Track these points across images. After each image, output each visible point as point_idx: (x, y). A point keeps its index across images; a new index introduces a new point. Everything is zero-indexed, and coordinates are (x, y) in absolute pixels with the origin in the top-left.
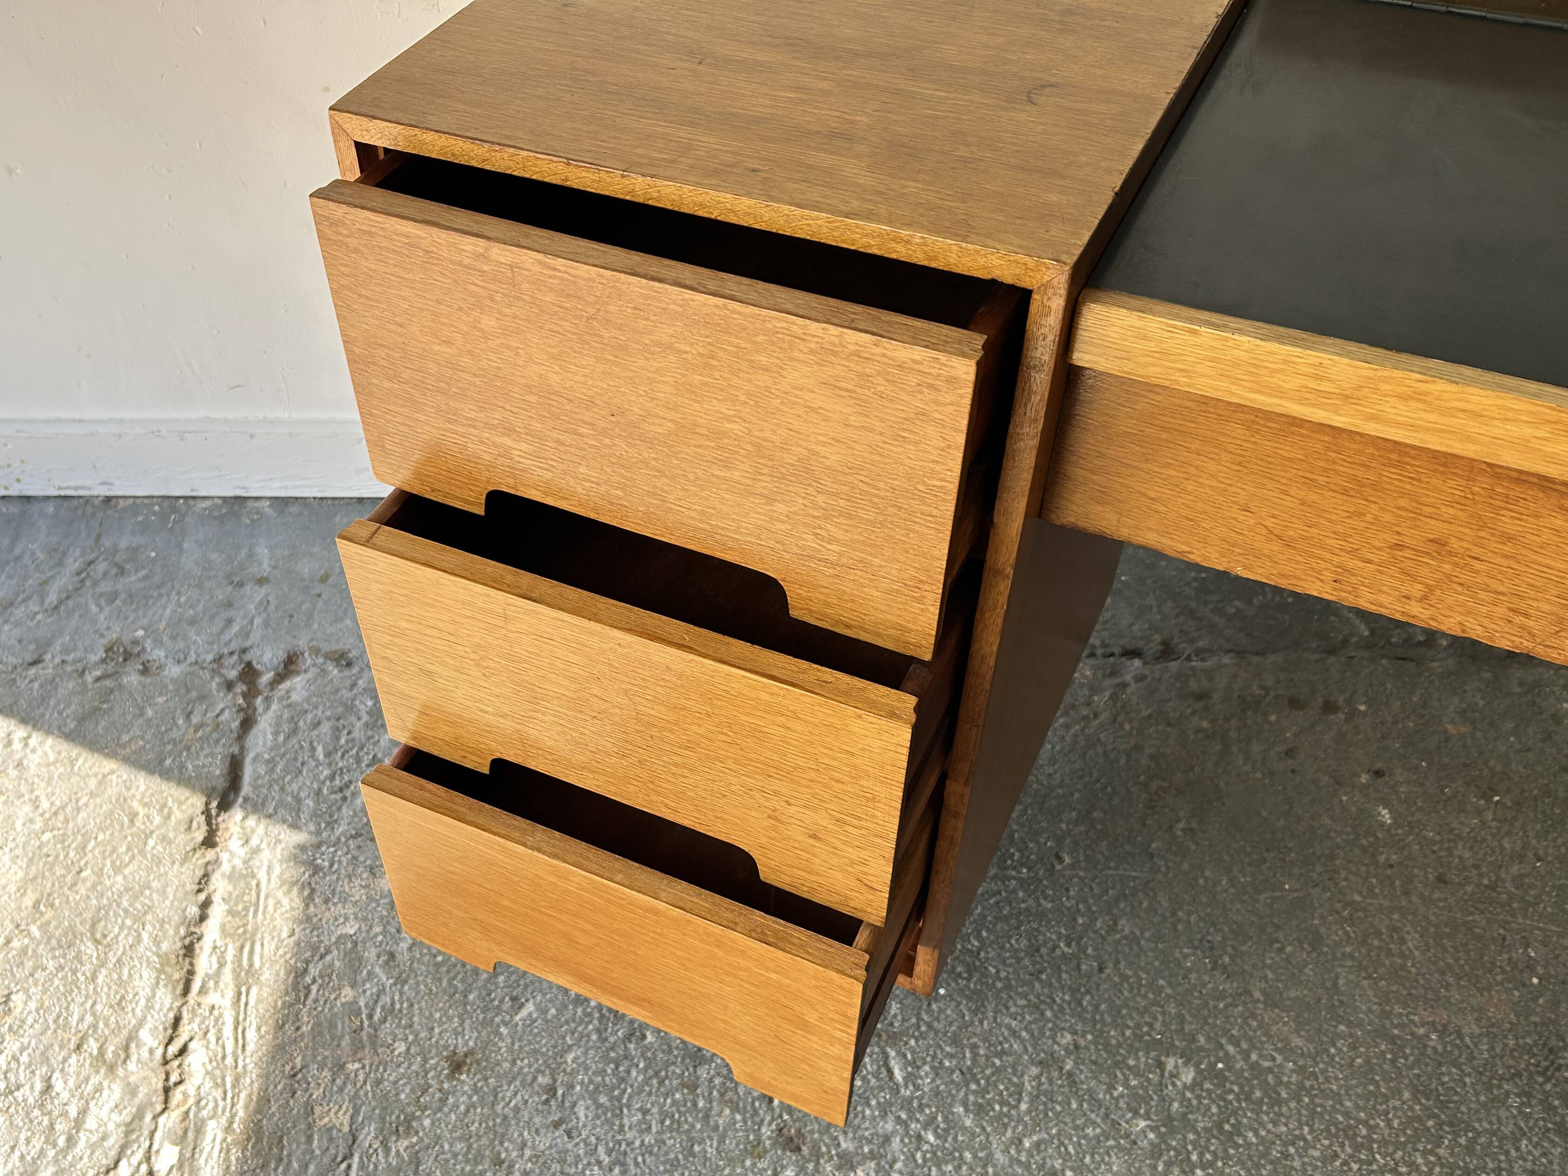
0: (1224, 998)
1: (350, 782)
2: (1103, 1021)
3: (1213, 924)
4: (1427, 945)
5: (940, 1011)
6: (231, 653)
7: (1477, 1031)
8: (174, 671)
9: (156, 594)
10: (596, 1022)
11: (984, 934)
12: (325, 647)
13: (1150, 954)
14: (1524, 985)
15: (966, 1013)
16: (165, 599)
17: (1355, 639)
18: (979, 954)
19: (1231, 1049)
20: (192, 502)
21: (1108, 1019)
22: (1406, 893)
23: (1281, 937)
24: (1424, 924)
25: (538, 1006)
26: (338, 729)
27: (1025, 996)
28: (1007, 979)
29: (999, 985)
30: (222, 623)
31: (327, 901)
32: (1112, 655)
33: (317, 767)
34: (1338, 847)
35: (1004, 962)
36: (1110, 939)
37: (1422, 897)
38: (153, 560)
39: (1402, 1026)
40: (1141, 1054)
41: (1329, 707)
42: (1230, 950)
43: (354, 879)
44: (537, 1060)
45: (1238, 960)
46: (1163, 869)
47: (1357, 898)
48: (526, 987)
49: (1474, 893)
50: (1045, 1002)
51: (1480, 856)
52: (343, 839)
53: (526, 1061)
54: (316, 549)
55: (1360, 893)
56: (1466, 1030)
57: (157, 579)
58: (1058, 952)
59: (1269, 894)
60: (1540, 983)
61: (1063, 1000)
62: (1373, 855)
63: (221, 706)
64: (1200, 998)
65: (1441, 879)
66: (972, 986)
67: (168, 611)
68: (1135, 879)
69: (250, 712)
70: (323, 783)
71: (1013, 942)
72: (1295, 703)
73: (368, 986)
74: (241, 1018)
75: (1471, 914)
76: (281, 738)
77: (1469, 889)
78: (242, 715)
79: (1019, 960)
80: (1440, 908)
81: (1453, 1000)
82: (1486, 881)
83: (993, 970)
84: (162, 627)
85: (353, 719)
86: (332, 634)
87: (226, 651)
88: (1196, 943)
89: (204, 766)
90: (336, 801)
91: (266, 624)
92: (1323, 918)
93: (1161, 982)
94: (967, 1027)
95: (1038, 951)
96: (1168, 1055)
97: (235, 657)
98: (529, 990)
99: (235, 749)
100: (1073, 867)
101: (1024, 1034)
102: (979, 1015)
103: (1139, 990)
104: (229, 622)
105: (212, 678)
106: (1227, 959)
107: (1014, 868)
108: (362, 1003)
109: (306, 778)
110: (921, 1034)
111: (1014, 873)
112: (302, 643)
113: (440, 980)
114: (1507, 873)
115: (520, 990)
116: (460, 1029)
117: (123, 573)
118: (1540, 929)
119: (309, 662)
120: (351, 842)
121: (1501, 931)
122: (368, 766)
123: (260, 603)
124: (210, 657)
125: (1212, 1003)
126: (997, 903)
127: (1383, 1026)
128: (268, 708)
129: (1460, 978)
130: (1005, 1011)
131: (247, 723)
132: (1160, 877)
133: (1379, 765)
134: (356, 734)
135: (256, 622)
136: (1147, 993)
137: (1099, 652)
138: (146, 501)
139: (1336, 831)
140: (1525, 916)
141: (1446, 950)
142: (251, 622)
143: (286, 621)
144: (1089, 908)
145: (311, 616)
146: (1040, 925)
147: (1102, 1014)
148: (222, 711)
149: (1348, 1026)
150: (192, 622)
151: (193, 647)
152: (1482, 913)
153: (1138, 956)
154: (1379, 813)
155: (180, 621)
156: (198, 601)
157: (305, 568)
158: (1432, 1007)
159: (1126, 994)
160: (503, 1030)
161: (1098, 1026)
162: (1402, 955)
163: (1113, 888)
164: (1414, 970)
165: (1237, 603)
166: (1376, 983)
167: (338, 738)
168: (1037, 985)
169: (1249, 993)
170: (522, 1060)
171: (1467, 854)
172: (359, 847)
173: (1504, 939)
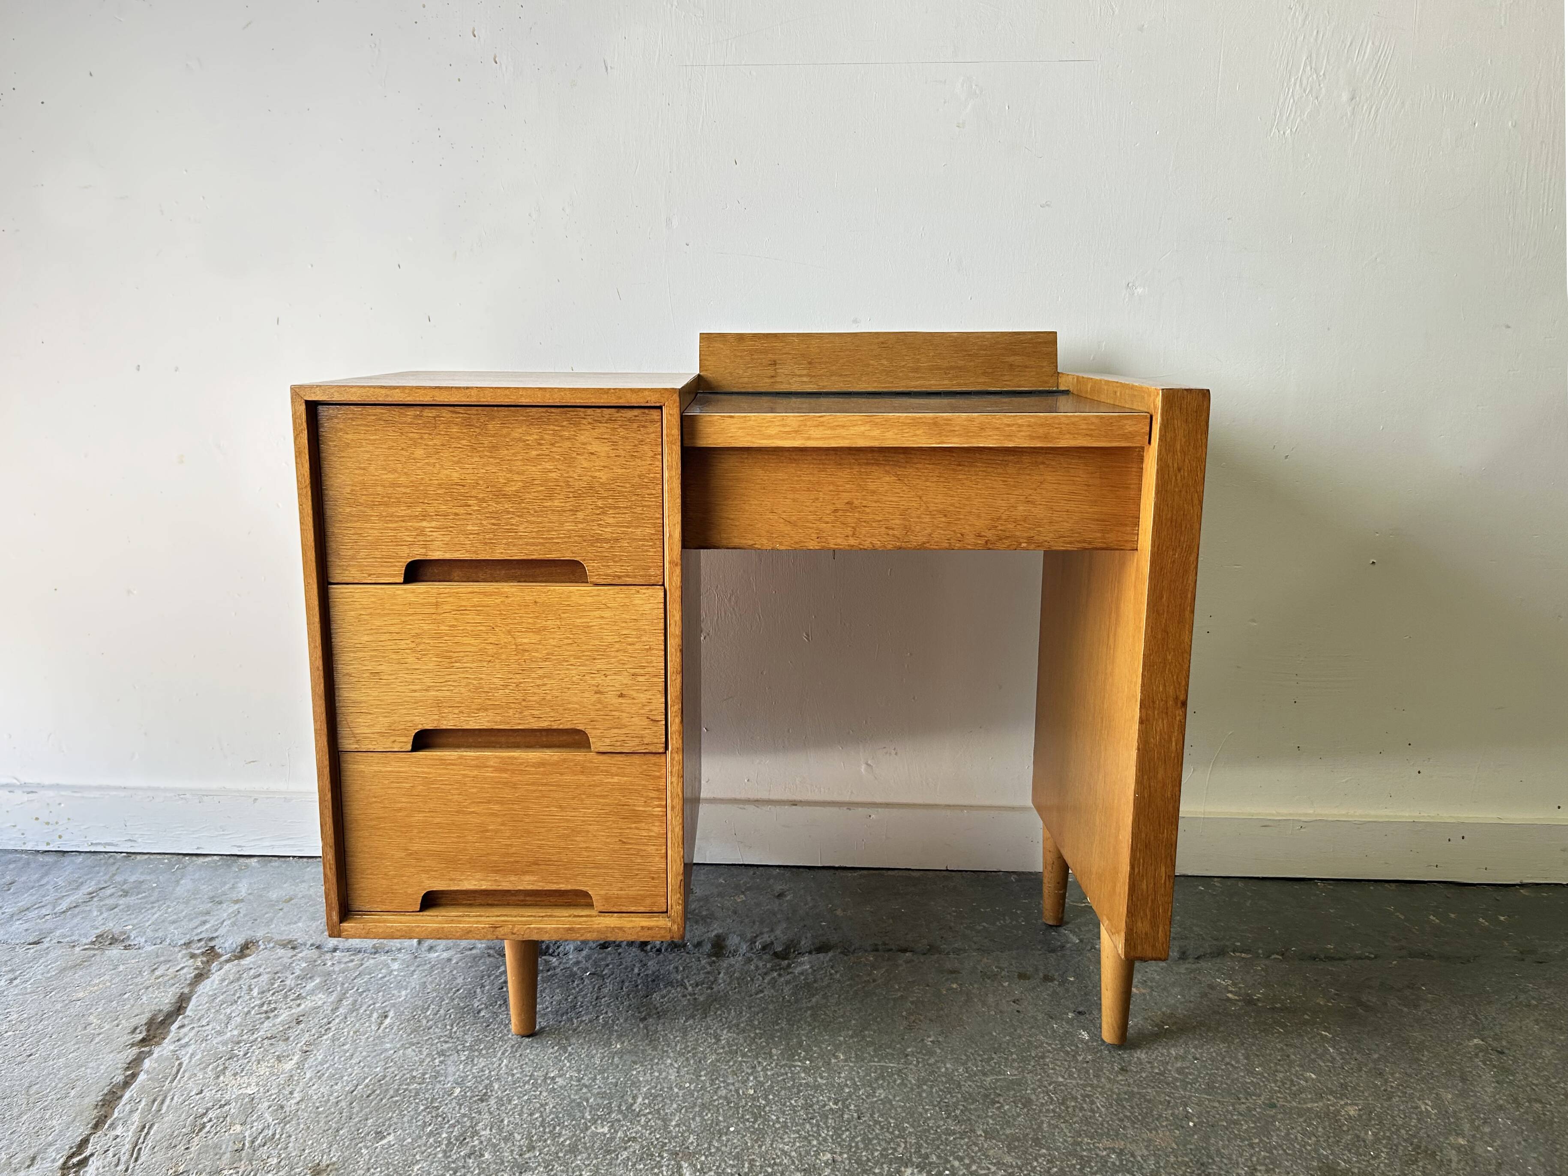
0: (954, 1134)
1: (275, 1009)
2: (857, 1147)
3: (950, 1093)
4: (1111, 1104)
5: (728, 1140)
6: (200, 940)
7: (1146, 1153)
8: (149, 948)
9: (150, 906)
10: (444, 1147)
11: (771, 1097)
12: (277, 937)
13: (899, 1110)
14: (1183, 1127)
15: (749, 1141)
16: (155, 909)
17: (1069, 945)
18: (764, 1107)
19: (956, 1163)
20: (194, 858)
21: (861, 1145)
22: (1097, 1076)
23: (1001, 1101)
24: (1109, 1093)
25: (396, 1138)
26: (274, 979)
27: (798, 1132)
28: (785, 1122)
29: (777, 1126)
30: (198, 922)
31: (235, 1075)
32: (891, 950)
33: (250, 999)
34: (1049, 1052)
35: (784, 1113)
36: (868, 1101)
37: (1109, 1079)
38: (154, 888)
39: (1090, 1150)
40: (885, 1166)
41: (1047, 978)
42: (961, 1107)
43: (261, 1063)
44: (388, 1169)
45: (967, 1113)
46: (915, 1062)
47: (1061, 1079)
48: (390, 1126)
49: (1147, 1076)
50: (813, 1136)
51: (1154, 1056)
52: (259, 1039)
53: (379, 1169)
54: (285, 885)
55: (1063, 1077)
56: (1138, 1153)
57: (152, 899)
58: (827, 1108)
59: (995, 1077)
60: (1195, 1125)
61: (827, 1135)
62: (1074, 1056)
63: (182, 965)
64: (934, 1134)
65: (1123, 1070)
66: (756, 1126)
67: (156, 916)
68: (892, 1068)
69: (205, 971)
70: (253, 1008)
71: (793, 1102)
72: (1022, 976)
73: (255, 1124)
74: (141, 1140)
75: (1145, 1088)
76: (226, 983)
77: (1144, 1075)
78: (197, 972)
79: (795, 1112)
80: (1121, 1085)
81: (1129, 1136)
82: (1157, 1071)
83: (774, 1118)
84: (147, 924)
85: (288, 974)
86: (285, 930)
87: (196, 938)
88: (936, 1103)
89: (156, 997)
90: (261, 1018)
91: (234, 924)
92: (1033, 1089)
93: (906, 1125)
94: (748, 1149)
95: (811, 1106)
96: (907, 1166)
97: (203, 943)
98: (392, 1128)
99: (186, 990)
100: (846, 1060)
101: (793, 1154)
102: (760, 1143)
103: (888, 1129)
104: (204, 923)
105: (180, 951)
106: (958, 1112)
107: (800, 1061)
108: (247, 1134)
109: (239, 1007)
110: (711, 1153)
111: (799, 1064)
112: (260, 934)
113: (318, 1122)
114: (1172, 1066)
115: (384, 1128)
116: (327, 1150)
117: (126, 896)
118: (1195, 1097)
119: (262, 947)
120: (265, 1041)
121: (1167, 1098)
122: (292, 1000)
123: (232, 913)
124: (182, 942)
125: (944, 1137)
126: (784, 1080)
127: (1075, 1150)
128: (220, 969)
129: (1135, 1123)
130: (780, 1140)
131: (200, 977)
132: (911, 1066)
133: (1081, 1009)
134: (288, 982)
135: (225, 923)
136: (894, 1131)
137: (880, 948)
138: (159, 857)
139: (1047, 1043)
140: (1185, 1090)
141: (1125, 1107)
142: (222, 923)
143: (250, 923)
144: (855, 1083)
145: (271, 920)
146: (815, 1092)
147: (857, 1143)
148: (183, 968)
149: (1047, 1150)
150: (174, 922)
151: (169, 936)
152: (1153, 1087)
153: (890, 1110)
154: (1080, 1034)
155: (163, 921)
156: (182, 911)
157: (274, 895)
158: (1113, 1139)
159: (877, 1131)
160: (364, 1151)
161: (853, 1150)
162: (1092, 1111)
163: (875, 1073)
164: (1100, 1119)
165: (984, 924)
166: (1071, 1125)
167: (273, 984)
168: (808, 1126)
169: (973, 1131)
170: (376, 1168)
171: (1143, 1056)
172: (272, 1044)
173: (1169, 1102)
